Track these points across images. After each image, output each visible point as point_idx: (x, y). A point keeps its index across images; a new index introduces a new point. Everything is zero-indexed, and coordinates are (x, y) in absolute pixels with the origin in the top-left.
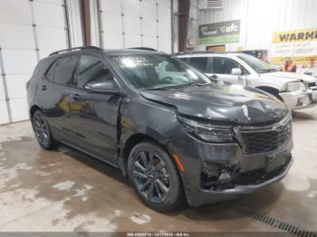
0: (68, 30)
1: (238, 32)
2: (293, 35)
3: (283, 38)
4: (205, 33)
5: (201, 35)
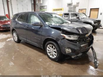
0: (4, 8)
1: (47, 8)
3: (54, 10)
5: (40, 9)
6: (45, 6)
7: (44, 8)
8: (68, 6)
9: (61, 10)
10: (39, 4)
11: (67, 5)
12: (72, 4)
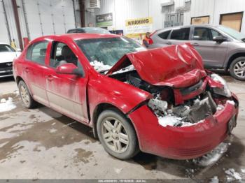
1: (112, 20)
2: (136, 21)
3: (129, 23)
4: (99, 20)
5: (97, 22)
6: (107, 15)
7: (105, 21)
8: (163, 11)
9: (147, 21)
10: (93, 11)
11: (161, 8)
12: (173, 5)
